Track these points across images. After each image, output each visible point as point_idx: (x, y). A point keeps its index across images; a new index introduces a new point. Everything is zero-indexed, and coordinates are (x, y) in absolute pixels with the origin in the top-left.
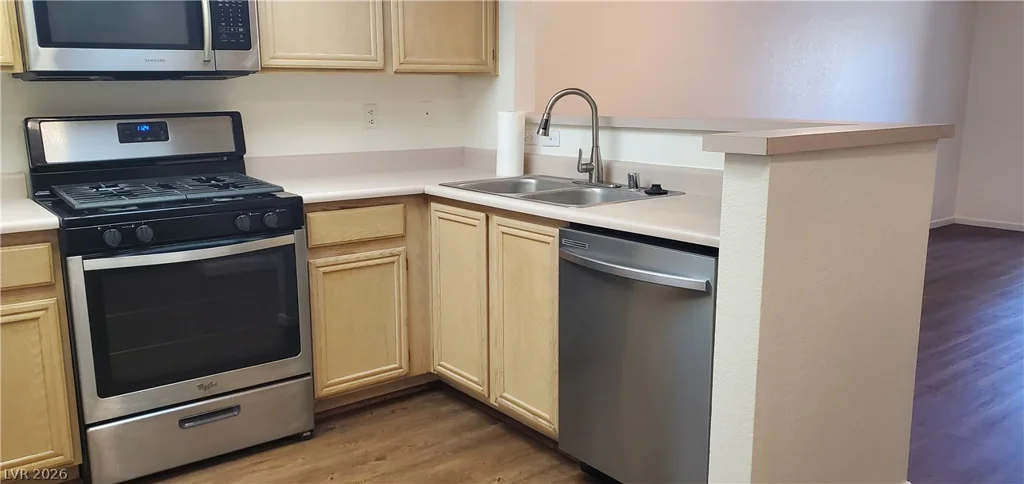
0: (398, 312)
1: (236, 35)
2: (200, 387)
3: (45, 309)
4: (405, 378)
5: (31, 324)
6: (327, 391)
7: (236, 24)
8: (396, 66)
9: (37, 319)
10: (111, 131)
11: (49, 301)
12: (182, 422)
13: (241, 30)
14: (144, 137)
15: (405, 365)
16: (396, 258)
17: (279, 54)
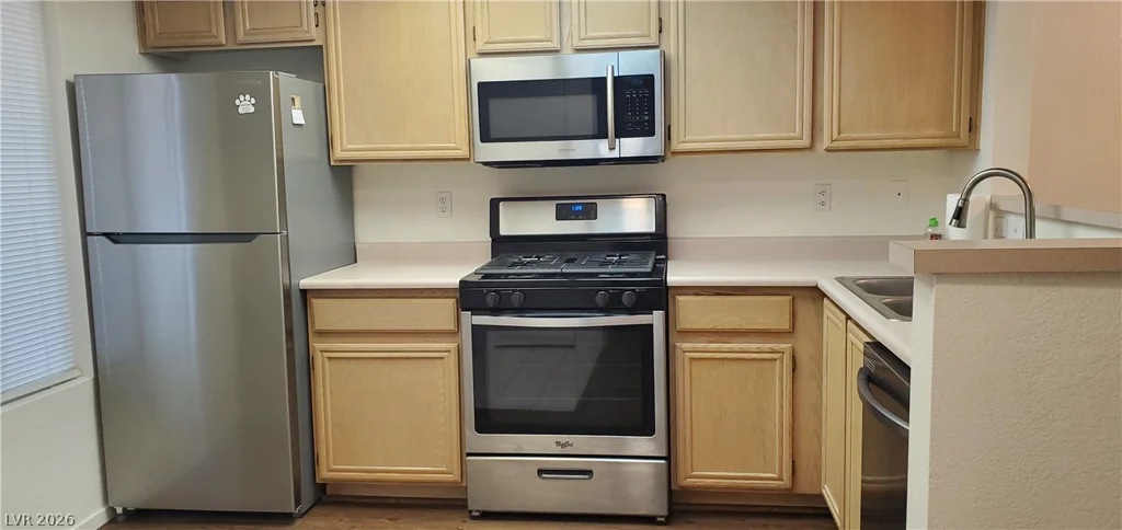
0: (779, 416)
1: (641, 123)
2: (558, 443)
3: (449, 351)
4: (788, 493)
5: (438, 362)
6: (690, 481)
7: (641, 113)
8: (826, 143)
9: (443, 358)
10: (550, 209)
11: (452, 346)
12: (541, 472)
13: (646, 118)
14: (577, 216)
15: (787, 475)
16: (779, 355)
17: (688, 138)
